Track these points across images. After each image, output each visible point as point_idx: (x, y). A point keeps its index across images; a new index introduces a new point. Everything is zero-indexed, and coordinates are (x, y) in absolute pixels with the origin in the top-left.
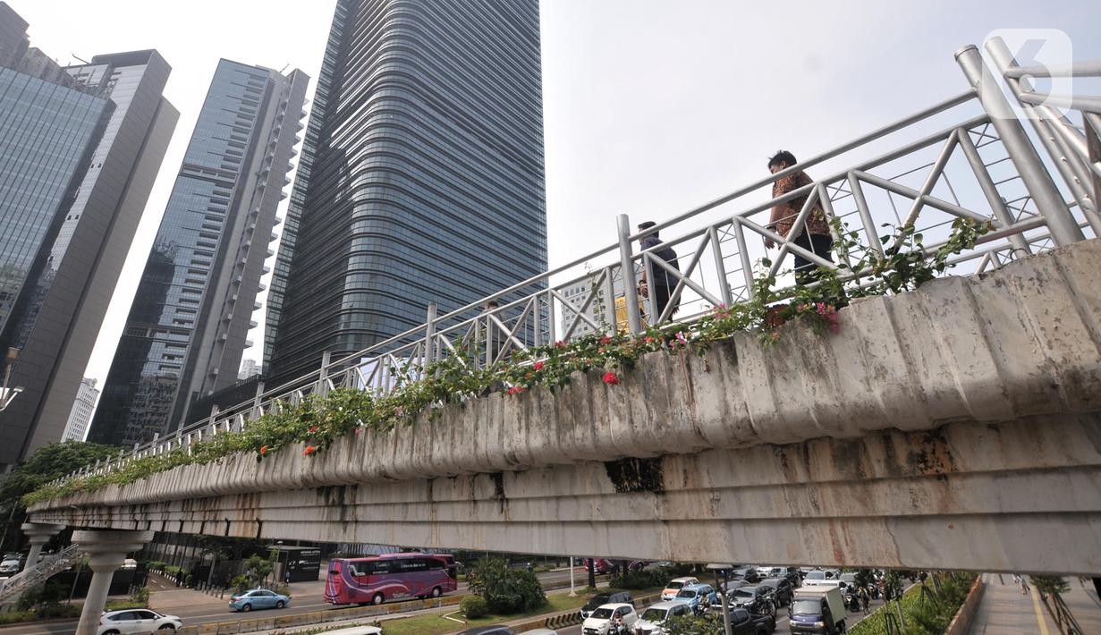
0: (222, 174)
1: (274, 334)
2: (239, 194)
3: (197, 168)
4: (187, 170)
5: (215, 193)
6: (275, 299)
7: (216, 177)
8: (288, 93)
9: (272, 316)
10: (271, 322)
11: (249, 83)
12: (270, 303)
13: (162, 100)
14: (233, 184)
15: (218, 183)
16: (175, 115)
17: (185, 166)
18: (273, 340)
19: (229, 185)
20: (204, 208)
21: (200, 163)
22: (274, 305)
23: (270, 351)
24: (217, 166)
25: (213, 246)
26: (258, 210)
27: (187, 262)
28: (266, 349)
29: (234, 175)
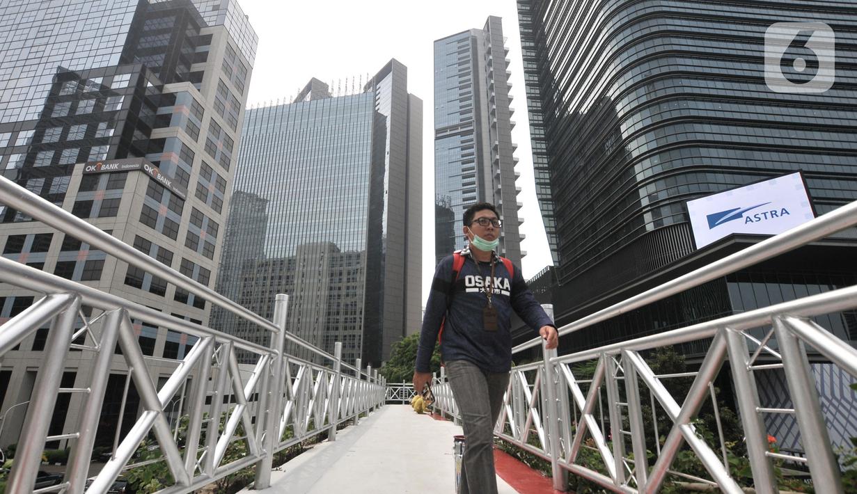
0: (462, 126)
1: (552, 224)
2: (479, 136)
3: (444, 130)
4: (440, 134)
5: (462, 142)
6: (543, 191)
7: (459, 130)
8: (489, 41)
9: (545, 207)
10: (546, 213)
11: (459, 59)
12: (540, 196)
13: (408, 96)
14: (472, 130)
15: (462, 134)
16: (420, 102)
17: (437, 131)
18: (553, 230)
19: (470, 132)
20: (459, 157)
21: (446, 125)
22: (544, 197)
23: (554, 241)
24: (457, 122)
25: (474, 183)
26: (497, 143)
27: (460, 201)
28: (550, 239)
29: (471, 123)
